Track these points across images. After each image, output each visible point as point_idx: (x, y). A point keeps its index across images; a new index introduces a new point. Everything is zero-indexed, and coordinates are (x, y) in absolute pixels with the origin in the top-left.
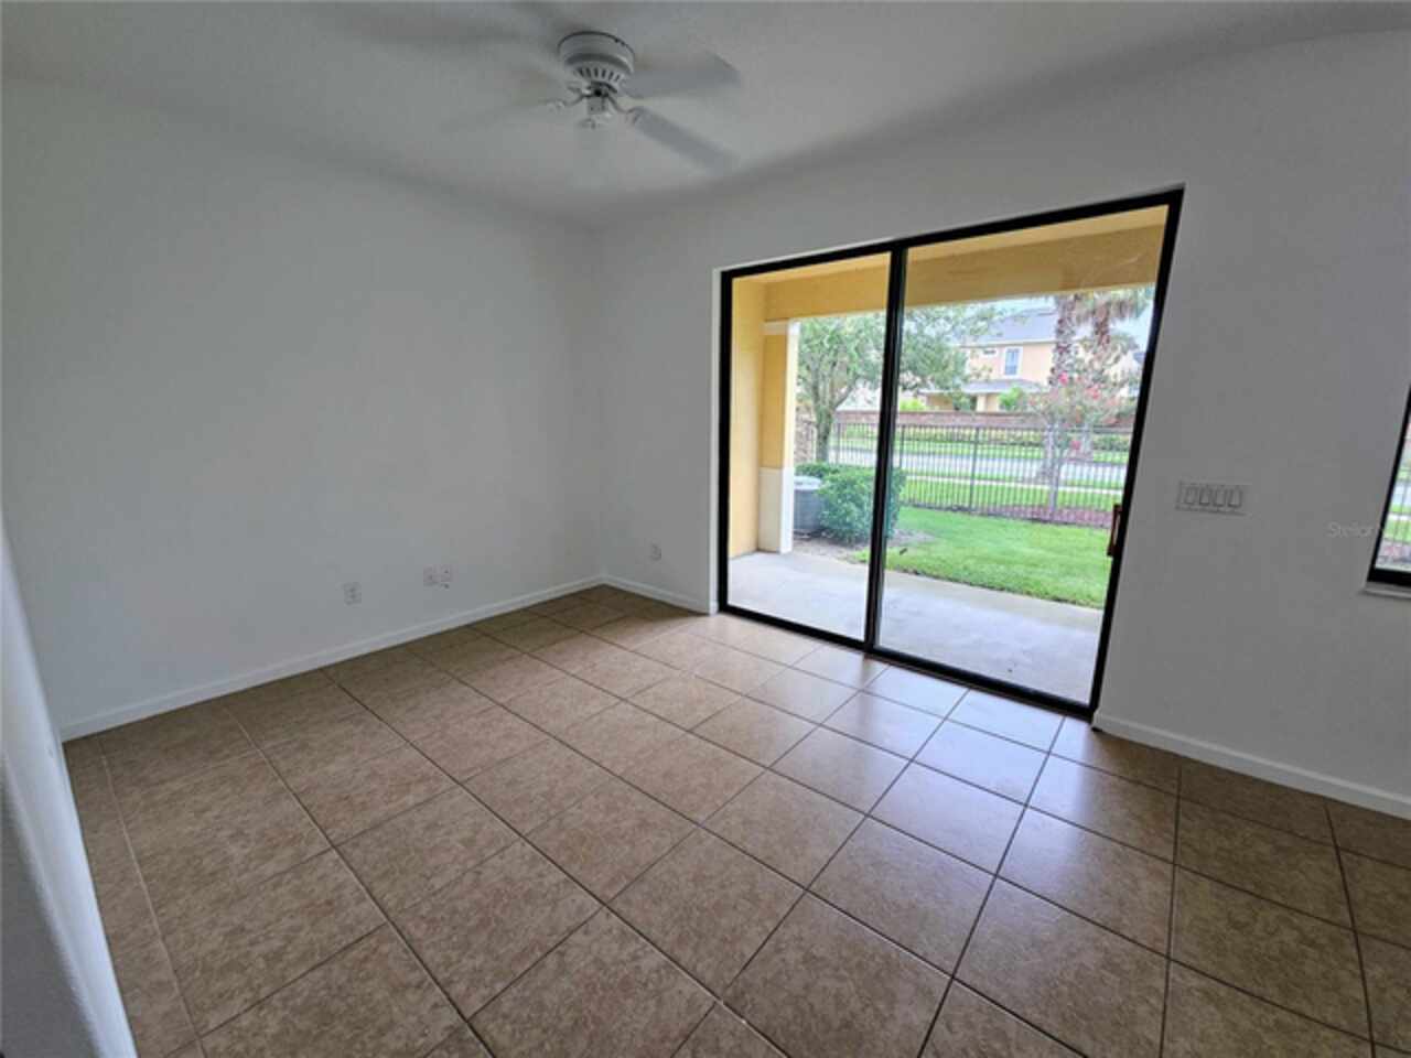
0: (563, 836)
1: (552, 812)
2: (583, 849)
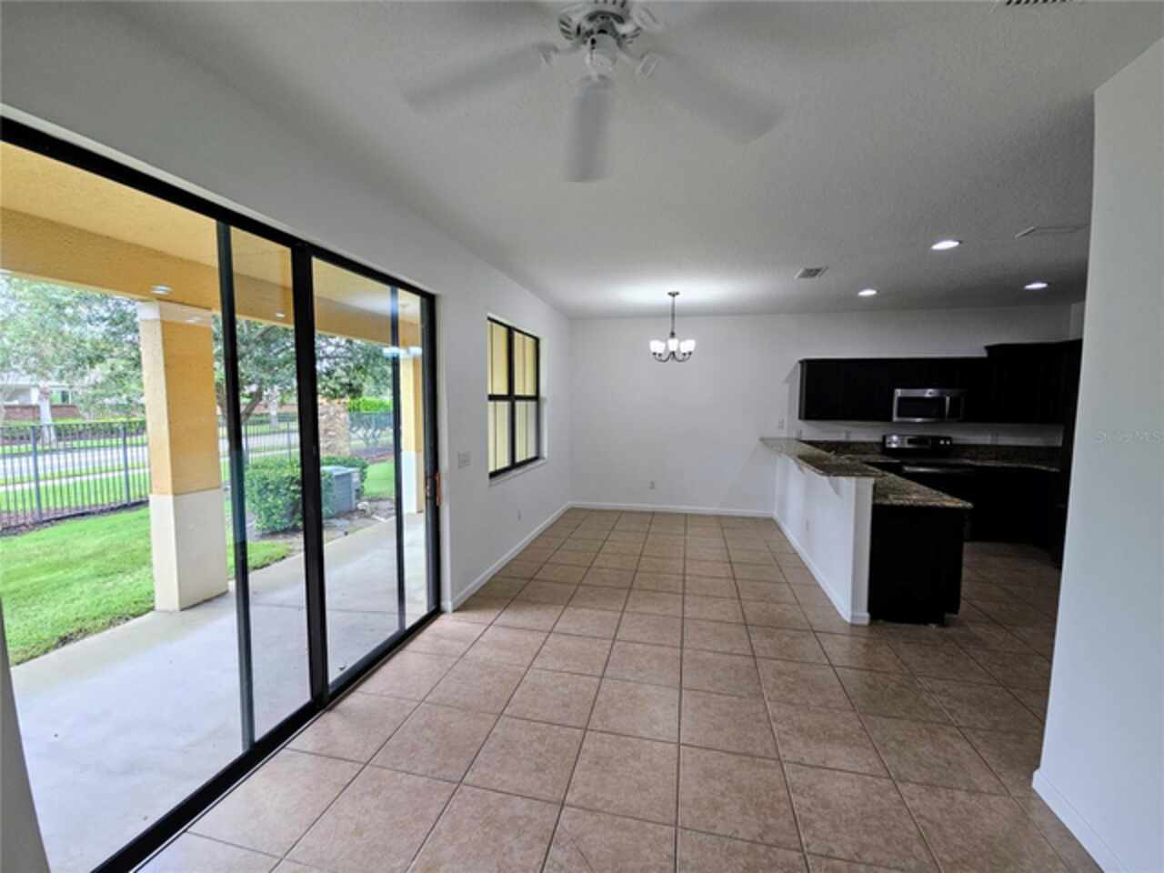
0: (771, 821)
1: (762, 849)
2: (765, 798)
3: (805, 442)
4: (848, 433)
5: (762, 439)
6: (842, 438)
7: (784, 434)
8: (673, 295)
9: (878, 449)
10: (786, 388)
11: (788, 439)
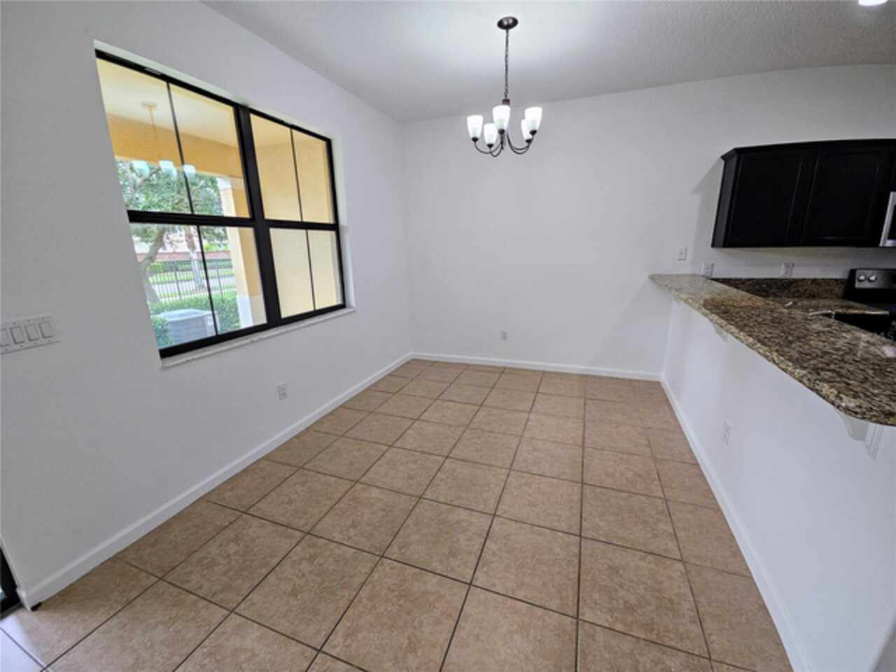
3: (717, 280)
4: (789, 266)
5: (653, 278)
6: (778, 273)
7: (686, 269)
8: (507, 25)
9: (839, 290)
10: (697, 199)
11: (694, 275)
